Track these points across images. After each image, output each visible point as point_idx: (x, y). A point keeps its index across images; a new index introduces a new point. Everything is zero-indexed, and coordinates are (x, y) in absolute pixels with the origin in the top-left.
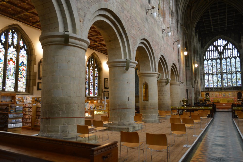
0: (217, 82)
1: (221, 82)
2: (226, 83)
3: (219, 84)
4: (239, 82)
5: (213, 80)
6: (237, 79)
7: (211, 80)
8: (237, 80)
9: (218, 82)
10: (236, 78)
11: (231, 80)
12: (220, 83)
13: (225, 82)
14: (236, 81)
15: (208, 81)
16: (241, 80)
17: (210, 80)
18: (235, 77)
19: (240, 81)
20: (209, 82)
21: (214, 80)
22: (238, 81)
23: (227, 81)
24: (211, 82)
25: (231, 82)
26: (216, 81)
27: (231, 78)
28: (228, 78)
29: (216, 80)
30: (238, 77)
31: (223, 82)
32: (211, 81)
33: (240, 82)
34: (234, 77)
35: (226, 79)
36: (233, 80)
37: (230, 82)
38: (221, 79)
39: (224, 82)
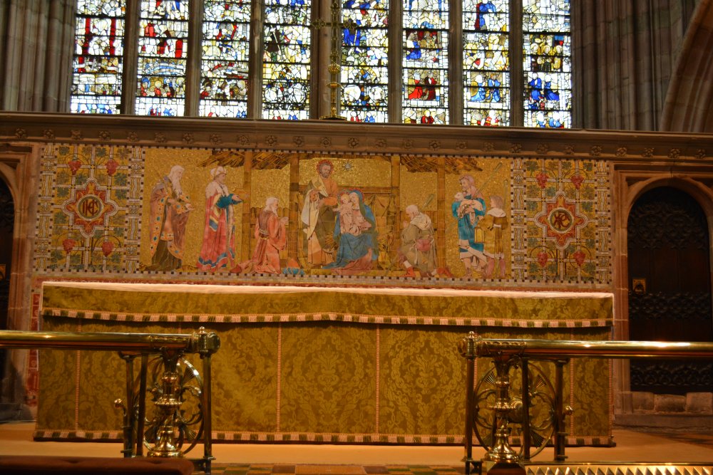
0: (255, 63)
1: (304, 73)
2: (376, 94)
3: (271, 95)
4: (550, 93)
5: (195, 37)
6: (529, 48)
7: (160, 29)
8: (527, 64)
9: (270, 72)
10: (515, 36)
11: (444, 63)
12: (298, 94)
13: (365, 83)
14: (505, 79)
15: (119, 51)
16: (567, 68)
17: (150, 35)
18: (504, 23)
19: (561, 81)
20: (129, 59)
21: (210, 30)
22: (531, 76)
23: (394, 69)
24: (154, 68)
25: (443, 78)
26: (240, 52)
27: (442, 23)
28: (408, 21)
29: (244, 32)
30: (539, 27)
31: (335, 75)
32: (170, 53)
33: (565, 97)
34: (489, 21)
35: (376, 38)
36: (468, 62)
37: (426, 89)
38: (304, 35)
39: (346, 74)
